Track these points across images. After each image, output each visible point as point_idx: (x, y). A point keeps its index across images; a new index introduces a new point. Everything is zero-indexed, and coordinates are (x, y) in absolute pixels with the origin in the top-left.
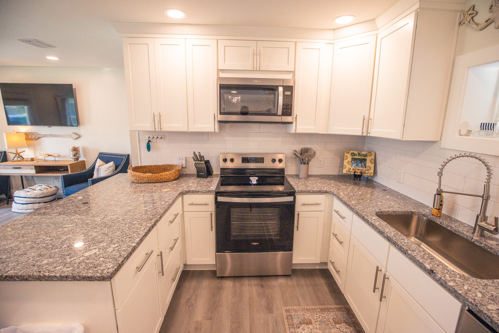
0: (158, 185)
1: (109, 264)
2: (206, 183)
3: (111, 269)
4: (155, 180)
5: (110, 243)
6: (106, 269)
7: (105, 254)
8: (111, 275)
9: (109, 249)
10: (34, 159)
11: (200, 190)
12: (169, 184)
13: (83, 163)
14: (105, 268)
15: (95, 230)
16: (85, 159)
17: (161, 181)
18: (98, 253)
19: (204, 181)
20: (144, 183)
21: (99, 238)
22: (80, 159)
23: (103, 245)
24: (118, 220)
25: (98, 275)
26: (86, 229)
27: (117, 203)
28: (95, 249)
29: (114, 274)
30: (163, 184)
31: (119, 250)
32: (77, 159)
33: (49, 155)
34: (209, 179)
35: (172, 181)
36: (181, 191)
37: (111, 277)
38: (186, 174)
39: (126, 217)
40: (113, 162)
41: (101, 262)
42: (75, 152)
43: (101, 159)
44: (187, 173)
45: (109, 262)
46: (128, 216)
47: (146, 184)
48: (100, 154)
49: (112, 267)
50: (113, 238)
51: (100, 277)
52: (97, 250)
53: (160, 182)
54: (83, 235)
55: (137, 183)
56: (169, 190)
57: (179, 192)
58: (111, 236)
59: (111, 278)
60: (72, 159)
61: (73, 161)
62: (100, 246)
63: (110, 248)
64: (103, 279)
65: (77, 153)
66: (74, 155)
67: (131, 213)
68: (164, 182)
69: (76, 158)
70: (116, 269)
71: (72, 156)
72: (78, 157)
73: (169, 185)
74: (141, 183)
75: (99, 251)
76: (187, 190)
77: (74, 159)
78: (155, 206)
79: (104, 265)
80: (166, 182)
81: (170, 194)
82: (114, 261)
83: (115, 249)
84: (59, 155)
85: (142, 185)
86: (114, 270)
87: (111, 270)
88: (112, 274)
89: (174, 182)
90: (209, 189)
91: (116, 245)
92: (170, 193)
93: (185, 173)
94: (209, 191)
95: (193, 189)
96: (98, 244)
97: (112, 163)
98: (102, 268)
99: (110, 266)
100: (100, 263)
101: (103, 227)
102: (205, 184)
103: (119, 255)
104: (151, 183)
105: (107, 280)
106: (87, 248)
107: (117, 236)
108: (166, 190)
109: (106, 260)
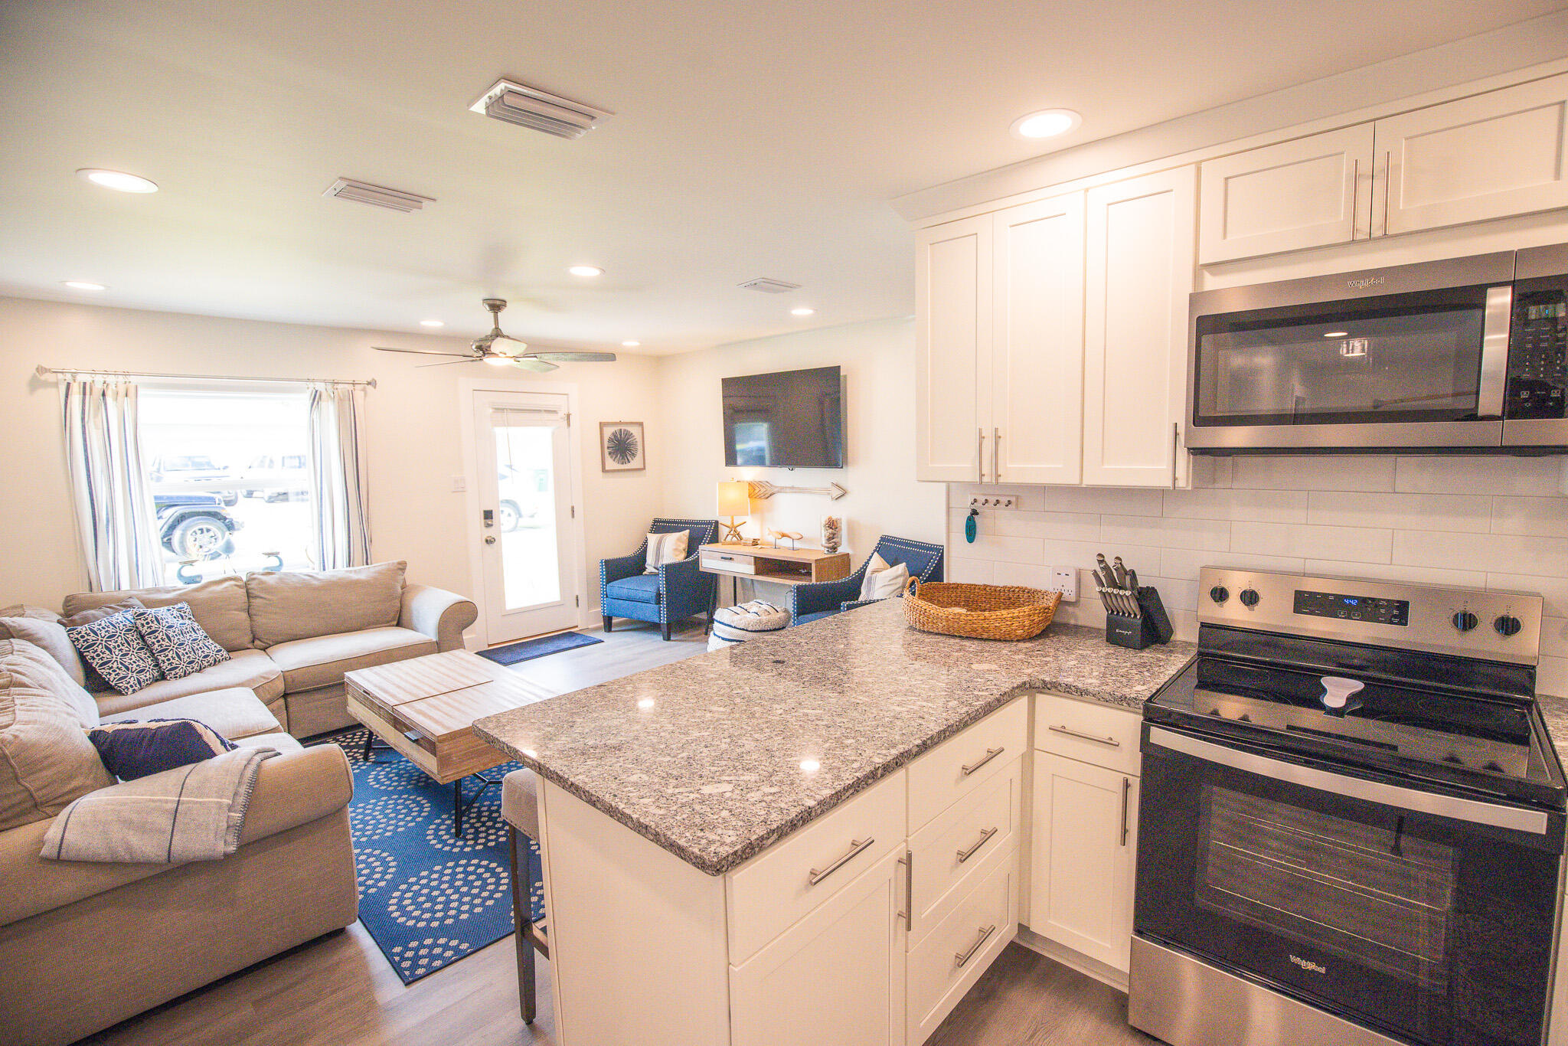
0: (972, 646)
1: (731, 832)
2: (1126, 669)
3: (727, 848)
4: (968, 628)
5: (765, 779)
6: (718, 844)
7: (738, 804)
8: (719, 862)
9: (752, 794)
10: (759, 542)
11: (1091, 689)
12: (1005, 649)
13: (846, 559)
14: (719, 838)
15: (756, 736)
16: (850, 552)
17: (985, 637)
18: (728, 795)
19: (1127, 660)
20: (936, 634)
21: (753, 757)
22: (841, 550)
23: (748, 778)
24: (818, 722)
25: (696, 850)
26: (742, 728)
27: (842, 677)
28: (730, 782)
29: (729, 863)
30: (988, 645)
31: (773, 804)
32: (834, 549)
33: (784, 535)
34: (1147, 655)
35: (1018, 641)
36: (1026, 679)
37: (718, 867)
38: (1076, 627)
39: (838, 720)
40: (904, 564)
41: (720, 820)
42: (831, 531)
43: (882, 555)
44: (1080, 623)
45: (735, 828)
46: (845, 720)
47: (942, 638)
48: (883, 539)
49: (733, 844)
50: (777, 769)
51: (696, 857)
52: (730, 787)
53: (981, 639)
54: (728, 740)
55: (919, 631)
56: (994, 667)
57: (1018, 681)
58: (777, 760)
59: (718, 870)
60: (823, 548)
61: (826, 552)
62: (742, 778)
63: (758, 792)
64: (701, 864)
65: (834, 534)
66: (829, 539)
67: (855, 714)
68: (995, 640)
69: (831, 545)
70: (736, 852)
71: (824, 541)
72: (836, 543)
73: (1004, 652)
74: (929, 633)
75: (733, 791)
76: (1047, 679)
77: (828, 548)
78: (925, 710)
79: (720, 831)
80: (1000, 640)
81: (989, 683)
82: (744, 828)
83: (765, 798)
84: (799, 537)
85: (928, 639)
86: (731, 852)
87: (724, 851)
88: (721, 860)
89: (1021, 645)
90: (1126, 691)
91: (773, 790)
92: (991, 678)
93: (1072, 622)
94: (1123, 699)
95: (1070, 680)
96: (741, 772)
97: (901, 568)
98: (712, 837)
99: (728, 840)
100: (716, 821)
101: (775, 733)
102: (1122, 671)
103: (762, 818)
104: (954, 636)
105: (710, 872)
106: (718, 774)
107: (789, 766)
108: (985, 666)
109: (733, 819)
